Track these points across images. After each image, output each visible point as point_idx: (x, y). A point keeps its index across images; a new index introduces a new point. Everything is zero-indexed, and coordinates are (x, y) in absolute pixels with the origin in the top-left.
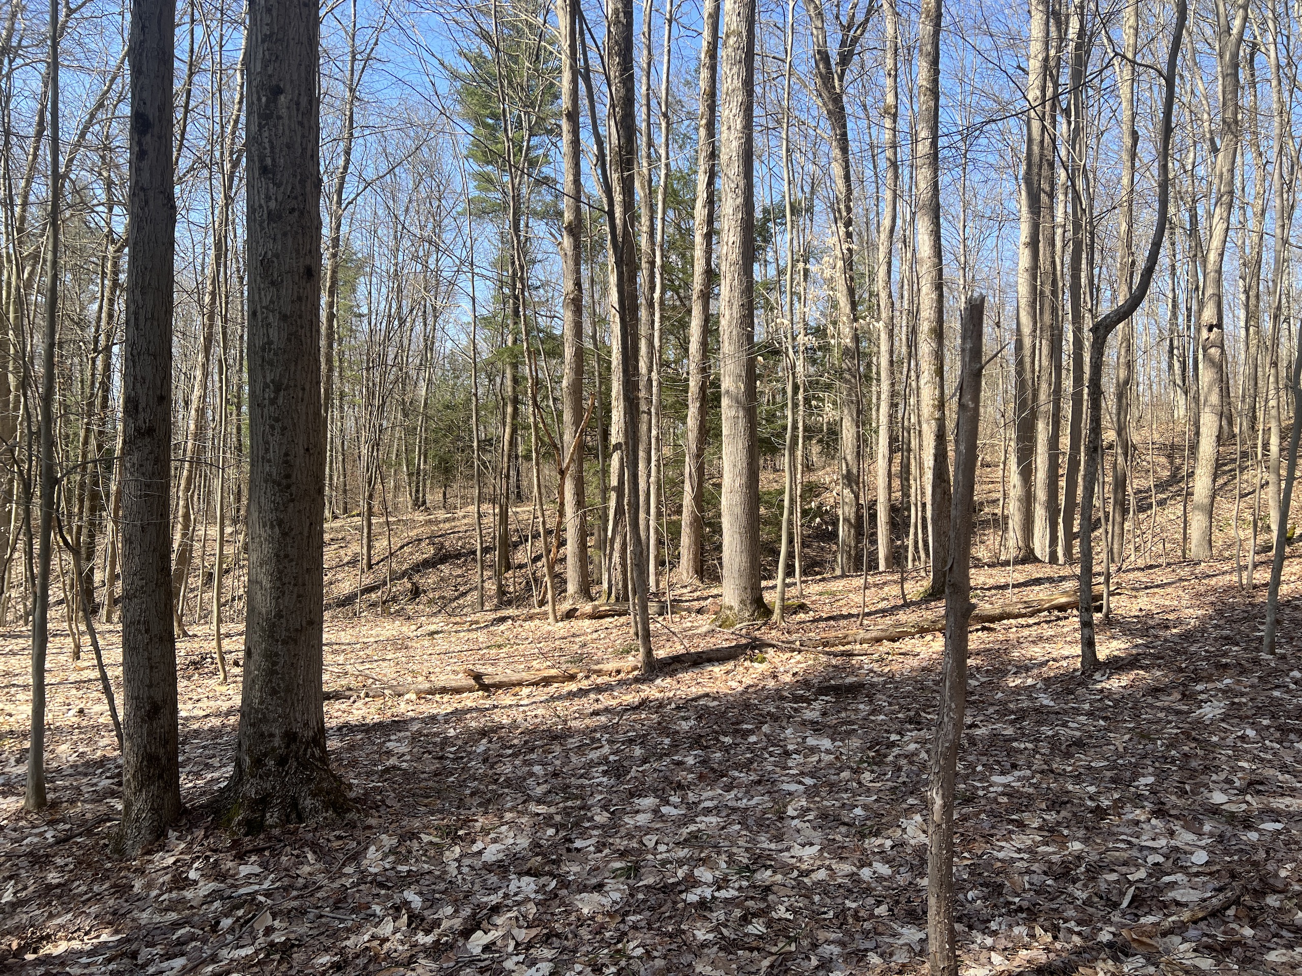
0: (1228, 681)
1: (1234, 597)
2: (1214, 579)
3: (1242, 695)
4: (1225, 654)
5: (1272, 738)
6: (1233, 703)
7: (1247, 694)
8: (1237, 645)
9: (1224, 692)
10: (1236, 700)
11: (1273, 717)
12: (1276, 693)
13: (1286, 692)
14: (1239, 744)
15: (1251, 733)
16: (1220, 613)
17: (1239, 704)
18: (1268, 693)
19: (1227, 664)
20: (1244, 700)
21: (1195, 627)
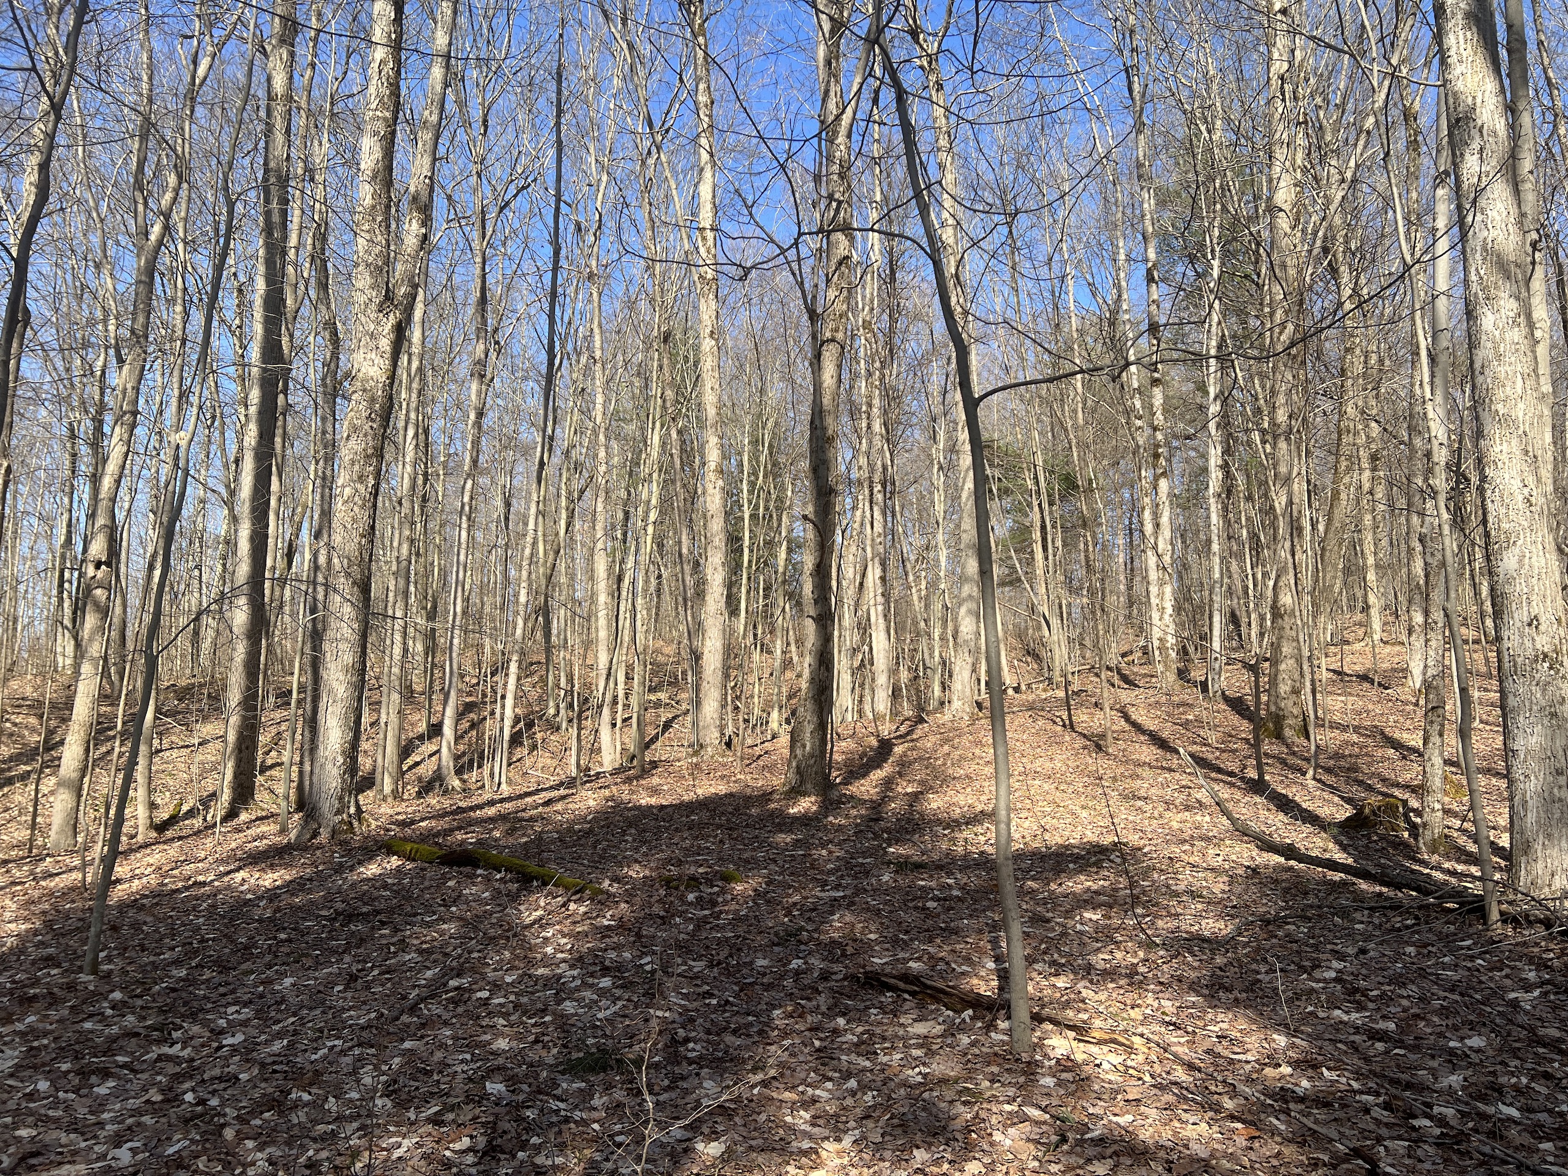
0: (32, 1018)
1: (73, 902)
2: (57, 879)
3: (46, 1034)
4: (36, 982)
5: (69, 1087)
6: (32, 1048)
7: (51, 1032)
8: (59, 966)
9: (22, 1034)
10: (36, 1044)
11: (76, 1058)
12: (88, 1025)
13: (100, 1021)
14: (24, 1105)
15: (43, 1085)
16: (48, 925)
17: (38, 1048)
18: (77, 1027)
19: (35, 996)
20: (45, 1042)
21: (11, 949)
